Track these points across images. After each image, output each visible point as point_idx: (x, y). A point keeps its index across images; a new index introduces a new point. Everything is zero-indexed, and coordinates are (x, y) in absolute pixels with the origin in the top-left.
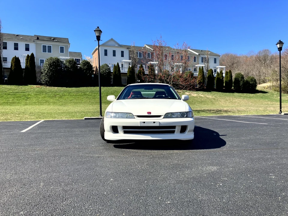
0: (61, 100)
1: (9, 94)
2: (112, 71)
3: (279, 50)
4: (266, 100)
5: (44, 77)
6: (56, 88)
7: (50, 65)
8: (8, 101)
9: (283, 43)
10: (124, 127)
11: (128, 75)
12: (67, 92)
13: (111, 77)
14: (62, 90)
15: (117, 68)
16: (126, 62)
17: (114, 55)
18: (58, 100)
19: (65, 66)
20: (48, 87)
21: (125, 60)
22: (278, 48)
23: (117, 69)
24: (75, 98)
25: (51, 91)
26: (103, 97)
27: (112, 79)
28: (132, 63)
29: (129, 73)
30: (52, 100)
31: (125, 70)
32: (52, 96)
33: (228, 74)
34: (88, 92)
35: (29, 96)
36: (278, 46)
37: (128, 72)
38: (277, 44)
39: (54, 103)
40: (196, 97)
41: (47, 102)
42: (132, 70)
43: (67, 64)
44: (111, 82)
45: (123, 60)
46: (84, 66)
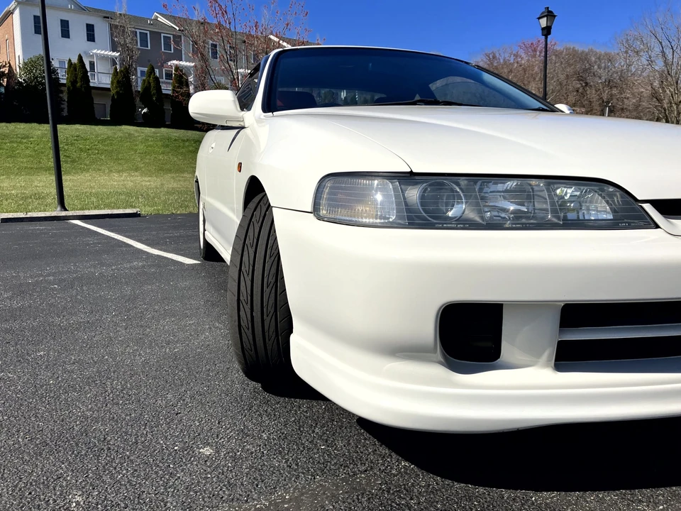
2: (64, 82)
3: (545, 32)
9: (555, 16)
10: (574, 314)
11: (113, 92)
13: (61, 95)
15: (79, 70)
16: (103, 58)
17: (66, 33)
21: (99, 52)
22: (543, 29)
23: (80, 75)
26: (42, 153)
27: (66, 104)
28: (122, 60)
29: (116, 87)
31: (102, 79)
36: (544, 22)
37: (112, 83)
38: (539, 18)
42: (123, 78)
44: (62, 110)
45: (95, 51)
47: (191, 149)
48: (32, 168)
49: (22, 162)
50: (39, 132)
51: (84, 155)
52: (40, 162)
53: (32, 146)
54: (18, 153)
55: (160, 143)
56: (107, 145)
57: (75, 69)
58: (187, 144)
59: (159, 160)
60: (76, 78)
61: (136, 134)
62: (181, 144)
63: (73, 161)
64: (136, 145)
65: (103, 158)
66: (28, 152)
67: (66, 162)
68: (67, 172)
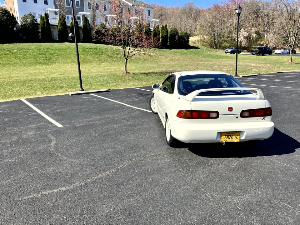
2: (39, 23)
3: (238, 15)
4: (200, 56)
9: (242, 9)
11: (59, 27)
13: (39, 30)
15: (45, 19)
16: (52, 11)
17: (35, 1)
21: (50, 9)
23: (46, 21)
26: (36, 56)
27: (40, 33)
28: (60, 13)
31: (54, 21)
33: (164, 28)
34: (14, 50)
37: (59, 24)
38: (236, 10)
42: (63, 21)
44: (39, 36)
45: (48, 9)
46: (3, 16)
47: (93, 52)
48: (34, 63)
49: (29, 60)
50: (33, 47)
51: (52, 56)
52: (36, 60)
53: (32, 53)
54: (27, 57)
56: (60, 52)
58: (92, 50)
60: (44, 23)
62: (89, 50)
63: (49, 59)
64: (72, 51)
65: (60, 57)
66: (31, 56)
67: (46, 60)
68: (47, 64)
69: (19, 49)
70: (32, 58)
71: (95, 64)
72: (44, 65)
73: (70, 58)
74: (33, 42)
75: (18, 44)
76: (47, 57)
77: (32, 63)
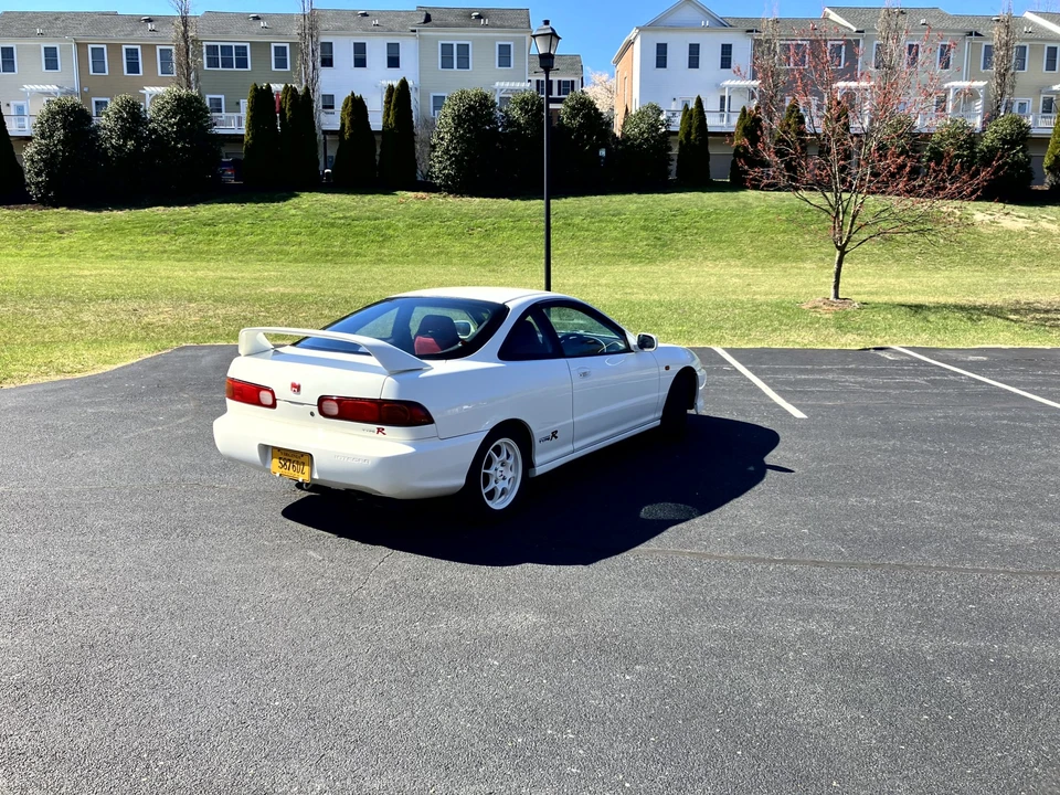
0: (487, 245)
1: (332, 225)
5: (440, 162)
6: (477, 200)
7: (459, 120)
8: (329, 246)
12: (511, 216)
13: (672, 153)
14: (495, 207)
15: (696, 115)
16: (738, 89)
17: (694, 62)
18: (477, 246)
19: (508, 121)
20: (450, 199)
21: (733, 83)
23: (695, 123)
24: (534, 239)
25: (457, 214)
27: (675, 163)
28: (763, 91)
29: (743, 132)
30: (457, 248)
31: (731, 120)
32: (459, 230)
34: (578, 215)
35: (391, 232)
37: (738, 126)
39: (465, 256)
40: (1020, 233)
41: (442, 252)
43: (516, 113)
44: (669, 173)
45: (727, 83)
46: (573, 117)
48: (614, 255)
49: (606, 247)
51: (678, 236)
52: (625, 247)
53: (621, 225)
54: (605, 235)
55: (783, 217)
56: (711, 222)
57: (691, 116)
59: (777, 242)
61: (756, 204)
63: (664, 245)
64: (750, 221)
65: (701, 239)
66: (615, 234)
67: (655, 246)
68: (652, 261)
69: (593, 214)
70: (616, 239)
71: (813, 266)
72: (640, 262)
73: (731, 243)
74: (641, 191)
75: (598, 197)
76: (659, 239)
77: (608, 254)
